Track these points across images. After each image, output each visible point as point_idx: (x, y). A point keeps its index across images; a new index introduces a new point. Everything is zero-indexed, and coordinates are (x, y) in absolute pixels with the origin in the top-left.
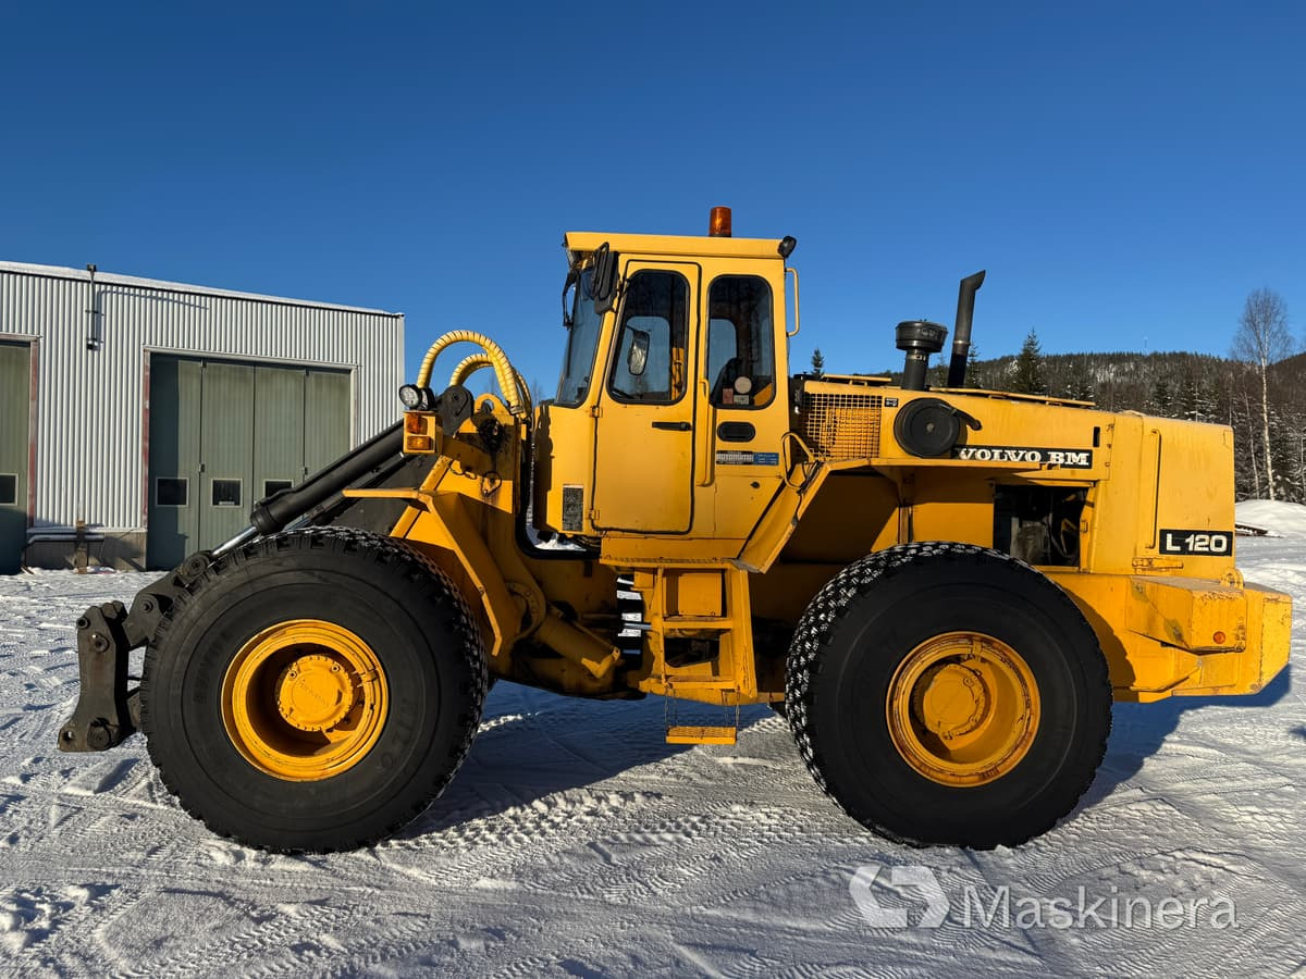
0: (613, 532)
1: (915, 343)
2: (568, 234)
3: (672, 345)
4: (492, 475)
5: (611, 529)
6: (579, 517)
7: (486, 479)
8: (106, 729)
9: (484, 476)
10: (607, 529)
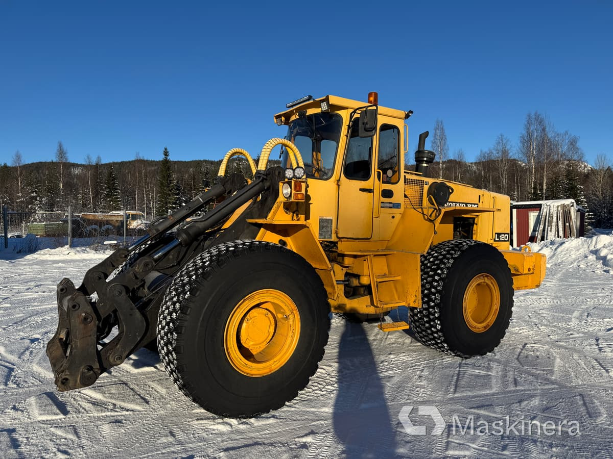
0: (344, 239)
1: (425, 159)
2: (330, 96)
3: (313, 151)
4: (297, 212)
5: (344, 238)
6: (330, 233)
7: (295, 215)
8: (93, 371)
9: (294, 213)
10: (342, 238)
